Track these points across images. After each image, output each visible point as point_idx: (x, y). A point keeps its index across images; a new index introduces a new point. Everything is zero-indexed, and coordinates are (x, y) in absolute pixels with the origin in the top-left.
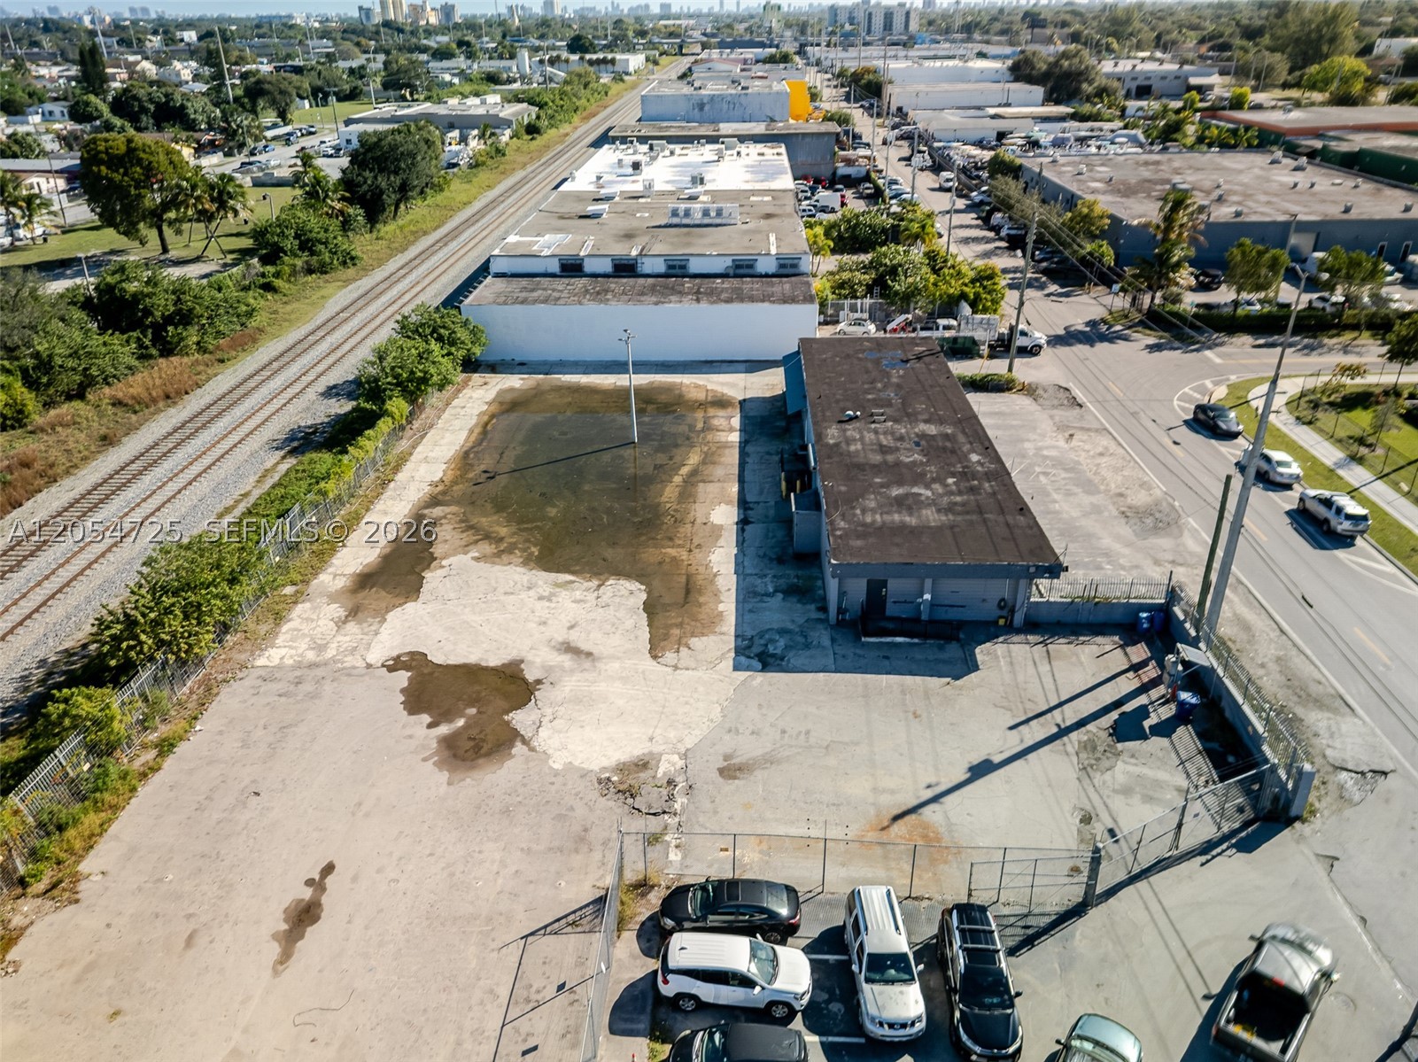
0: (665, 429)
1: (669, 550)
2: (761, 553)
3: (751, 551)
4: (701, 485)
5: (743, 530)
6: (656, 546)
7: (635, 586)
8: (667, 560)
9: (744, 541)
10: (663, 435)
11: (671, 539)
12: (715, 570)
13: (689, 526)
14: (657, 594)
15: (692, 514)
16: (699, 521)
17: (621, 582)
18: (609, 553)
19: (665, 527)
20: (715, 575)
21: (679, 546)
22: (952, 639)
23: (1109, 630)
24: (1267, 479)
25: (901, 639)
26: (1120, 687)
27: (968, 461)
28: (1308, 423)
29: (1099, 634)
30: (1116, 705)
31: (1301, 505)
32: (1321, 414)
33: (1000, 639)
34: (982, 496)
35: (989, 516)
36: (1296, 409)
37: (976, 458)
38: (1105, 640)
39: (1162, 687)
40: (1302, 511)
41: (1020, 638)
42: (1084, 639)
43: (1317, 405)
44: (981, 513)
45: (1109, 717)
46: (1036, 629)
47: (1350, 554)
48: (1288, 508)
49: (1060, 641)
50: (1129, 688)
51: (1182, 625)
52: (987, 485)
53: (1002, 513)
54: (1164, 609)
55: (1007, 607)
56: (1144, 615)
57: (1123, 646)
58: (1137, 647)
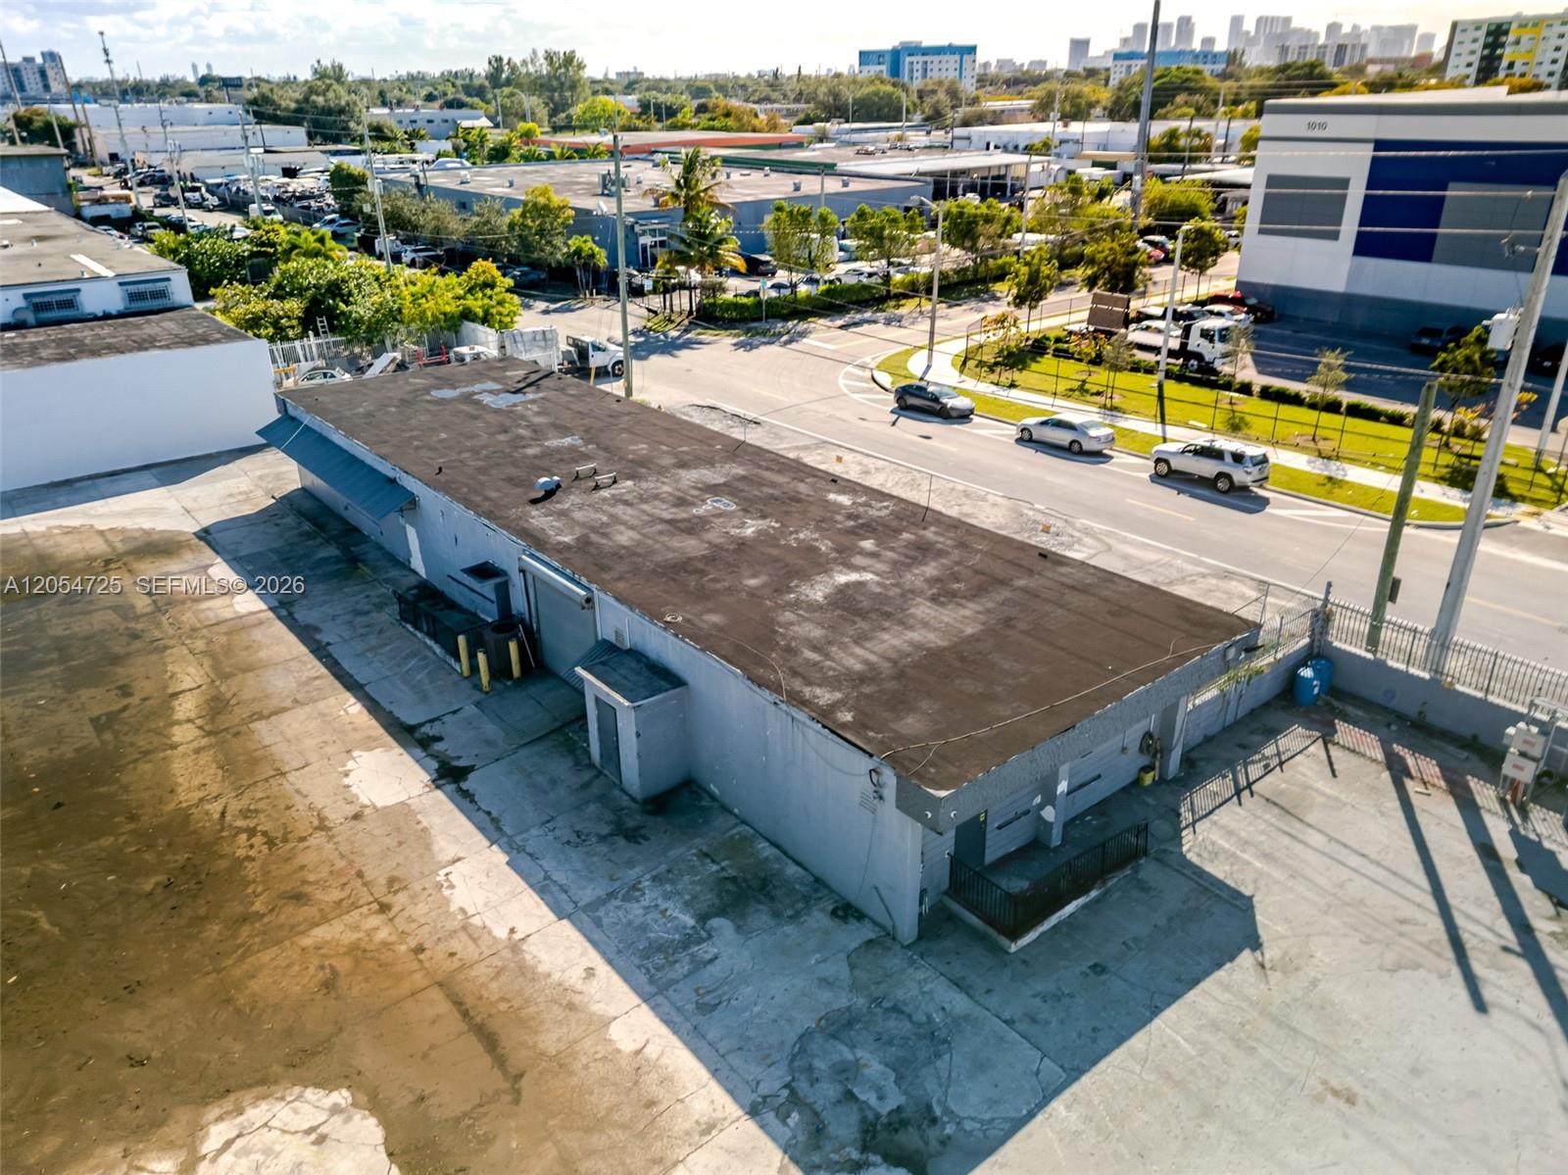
0: (57, 630)
1: (321, 933)
2: (566, 834)
3: (535, 838)
4: (259, 726)
5: (467, 795)
6: (273, 938)
7: (310, 1106)
8: (343, 965)
9: (495, 821)
10: (61, 646)
11: (298, 898)
12: (501, 933)
13: (318, 839)
14: (405, 1100)
15: (300, 804)
16: (334, 816)
17: (256, 1114)
18: (134, 1029)
19: (251, 870)
20: (515, 947)
21: (340, 908)
22: (1131, 856)
23: (1273, 718)
24: (1075, 451)
25: (1070, 909)
26: (1440, 815)
27: (841, 506)
28: (1012, 386)
29: (1272, 733)
30: (1487, 852)
31: (1163, 468)
32: (1007, 376)
33: (1186, 816)
34: (956, 554)
35: (1022, 583)
36: (978, 377)
37: (845, 500)
38: (1294, 738)
39: (1473, 783)
40: (1168, 475)
41: (1202, 798)
42: (1269, 751)
43: (991, 369)
44: (1002, 583)
45: (1521, 882)
46: (1194, 770)
47: (1283, 509)
48: (1146, 476)
49: (1255, 771)
50: (1450, 811)
51: (1381, 665)
52: (930, 534)
53: (1031, 572)
54: (1317, 653)
55: (1153, 746)
56: (1307, 673)
57: (1328, 738)
58: (1345, 732)
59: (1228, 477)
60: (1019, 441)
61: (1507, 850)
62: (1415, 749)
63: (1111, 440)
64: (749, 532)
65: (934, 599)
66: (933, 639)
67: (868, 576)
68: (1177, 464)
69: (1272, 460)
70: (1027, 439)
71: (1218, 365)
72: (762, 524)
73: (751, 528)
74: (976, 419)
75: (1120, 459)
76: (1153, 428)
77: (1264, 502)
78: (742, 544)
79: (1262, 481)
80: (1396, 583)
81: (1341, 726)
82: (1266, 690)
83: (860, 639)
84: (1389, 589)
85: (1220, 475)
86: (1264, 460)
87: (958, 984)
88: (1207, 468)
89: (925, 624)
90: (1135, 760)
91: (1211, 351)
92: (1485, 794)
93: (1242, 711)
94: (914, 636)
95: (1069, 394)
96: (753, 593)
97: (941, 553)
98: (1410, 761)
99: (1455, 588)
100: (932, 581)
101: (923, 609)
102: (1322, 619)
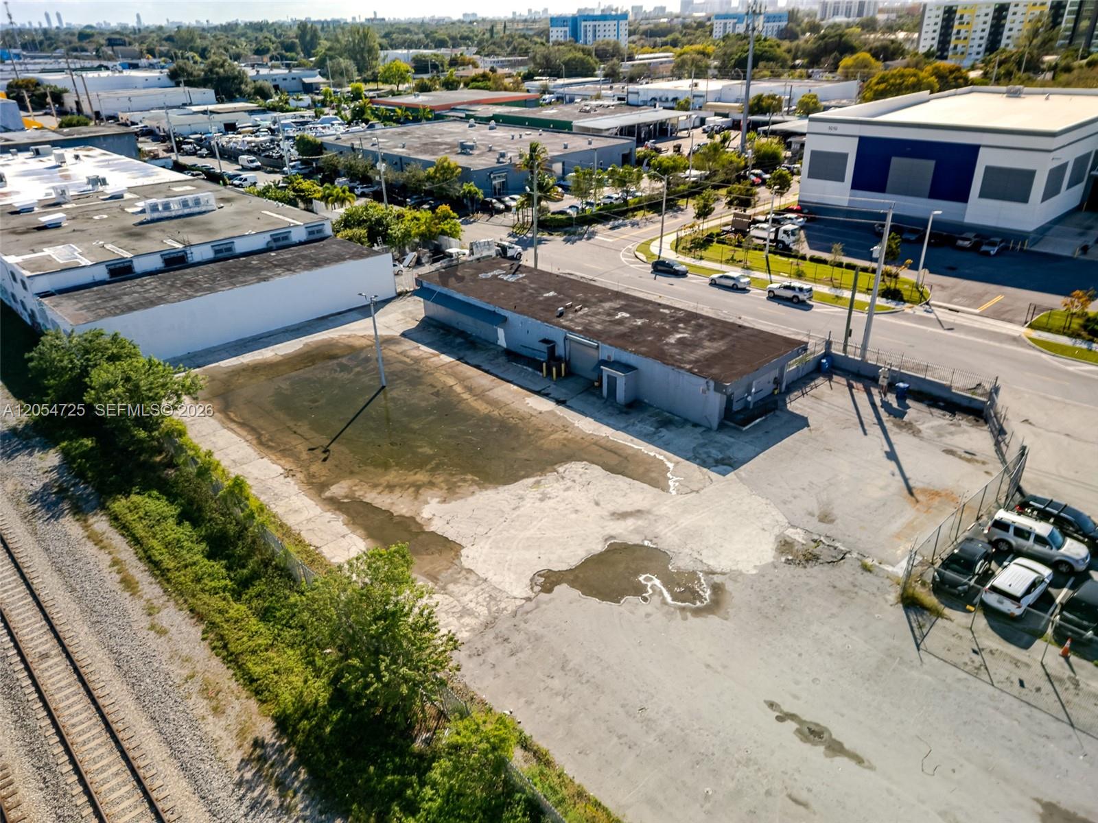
5: (570, 407)
7: (579, 464)
17: (566, 466)
22: (774, 410)
23: (814, 376)
24: (736, 288)
25: (758, 421)
26: (861, 397)
27: (666, 314)
28: (701, 258)
29: (813, 379)
30: (873, 405)
31: (772, 295)
32: (699, 253)
33: (788, 401)
34: (712, 327)
35: (735, 334)
36: (684, 254)
37: (667, 311)
38: (820, 380)
39: (872, 389)
40: (774, 297)
41: (792, 396)
42: (813, 384)
43: (690, 250)
44: (729, 335)
45: (881, 411)
46: (790, 389)
47: (819, 308)
48: (765, 298)
49: (808, 389)
50: (865, 396)
51: (846, 357)
52: (700, 321)
53: (737, 331)
54: (827, 354)
55: (777, 382)
56: (824, 361)
57: (830, 380)
58: (836, 378)
59: (797, 297)
60: (711, 284)
61: (878, 403)
62: (856, 381)
63: (749, 283)
64: (639, 323)
65: (709, 340)
66: (712, 351)
67: (686, 335)
68: (777, 292)
69: (814, 289)
70: (713, 283)
71: (791, 246)
72: (643, 321)
73: (639, 322)
74: (689, 275)
75: (754, 291)
76: (765, 276)
77: (811, 307)
78: (639, 327)
79: (810, 298)
80: (851, 331)
81: (834, 377)
82: (811, 367)
83: (692, 352)
84: (849, 333)
85: (795, 296)
86: (810, 290)
87: (731, 437)
88: (789, 294)
89: (709, 347)
90: (771, 386)
91: (788, 240)
92: (875, 391)
93: (804, 373)
94: (707, 350)
95: (727, 262)
96: (651, 341)
97: (706, 327)
98: (854, 384)
99: (867, 331)
100: (707, 335)
101: (707, 344)
102: (829, 344)
